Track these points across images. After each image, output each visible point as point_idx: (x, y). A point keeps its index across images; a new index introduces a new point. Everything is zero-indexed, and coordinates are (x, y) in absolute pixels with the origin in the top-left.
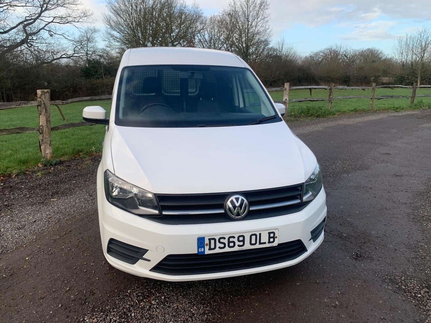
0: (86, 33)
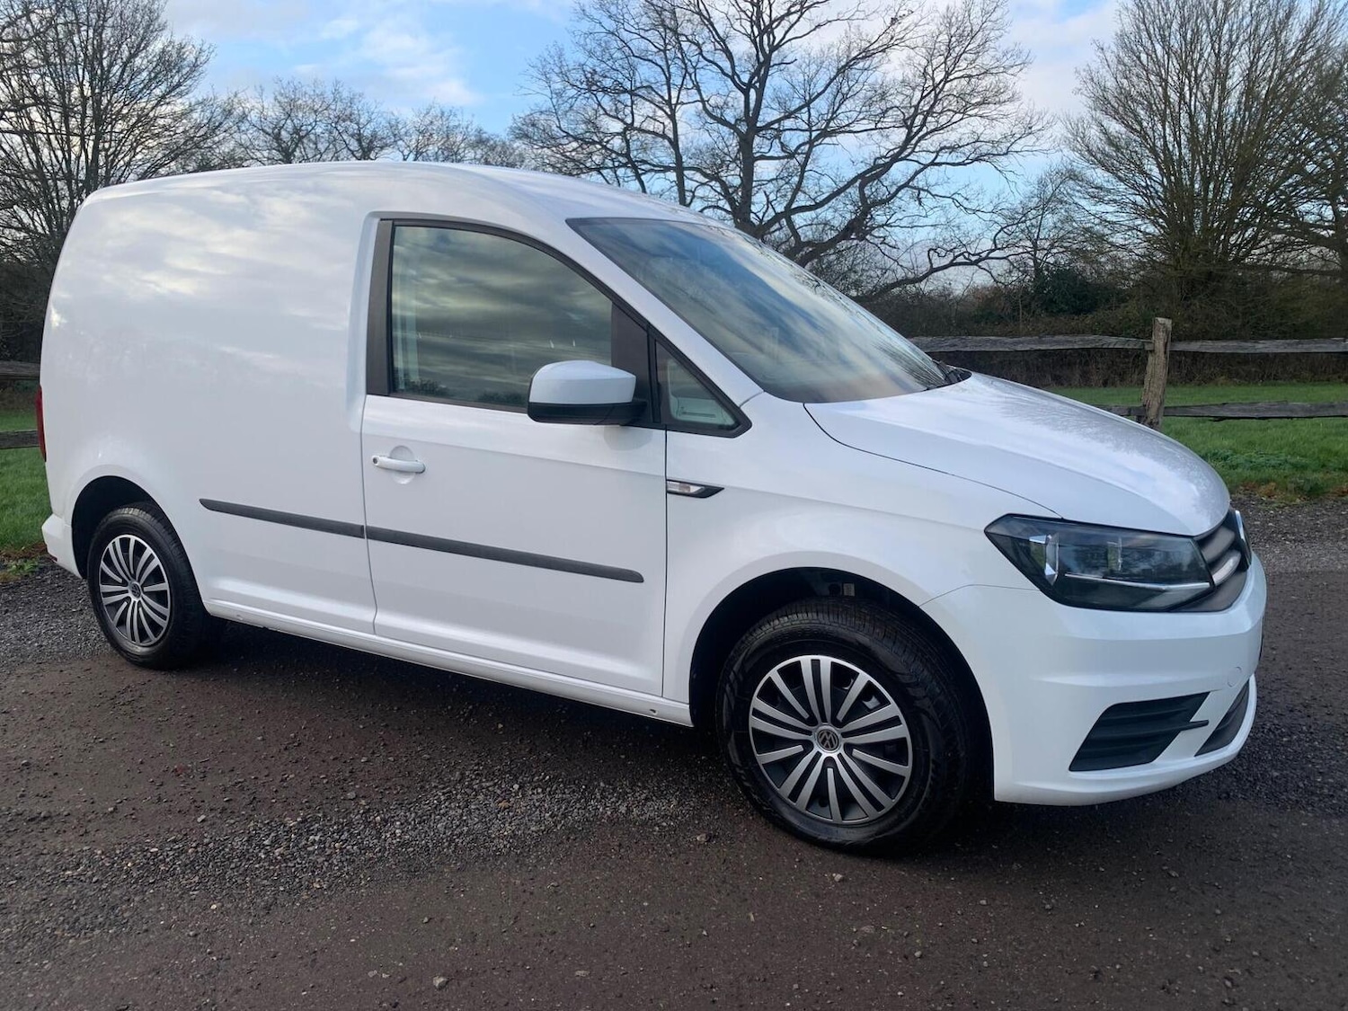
0: (1042, 183)
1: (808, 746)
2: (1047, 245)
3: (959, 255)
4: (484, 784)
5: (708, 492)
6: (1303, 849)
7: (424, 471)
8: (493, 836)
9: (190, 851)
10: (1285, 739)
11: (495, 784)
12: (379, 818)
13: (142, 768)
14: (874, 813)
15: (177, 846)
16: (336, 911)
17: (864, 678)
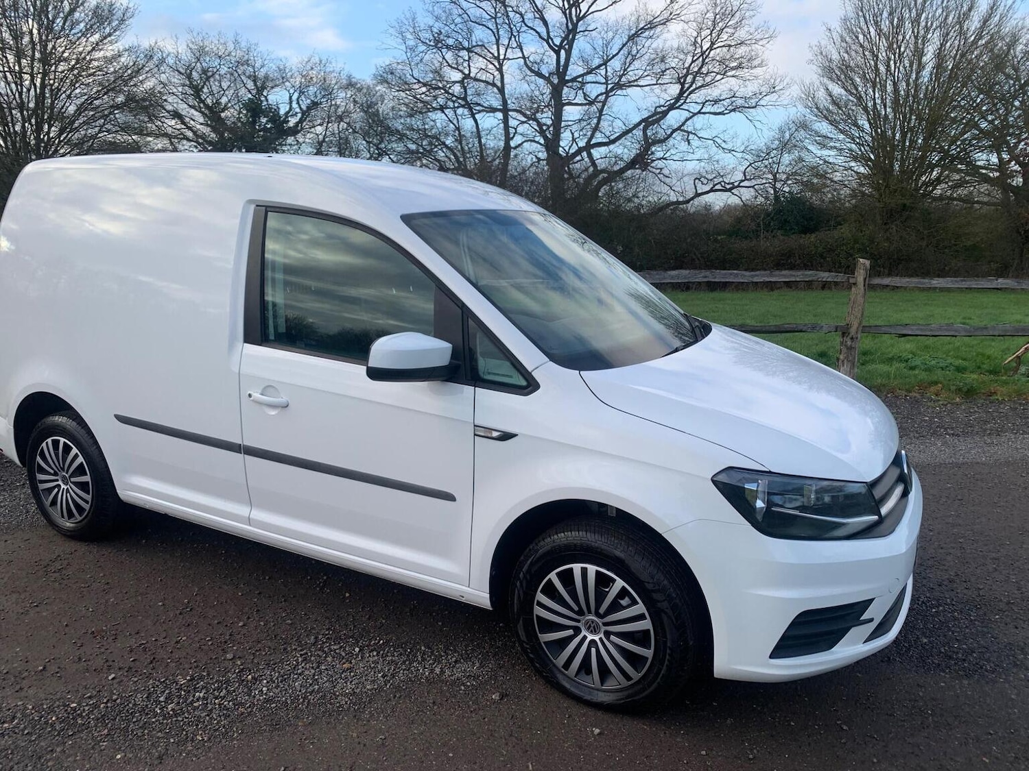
1: (577, 630)
2: (784, 177)
3: (717, 184)
4: (332, 647)
5: (506, 436)
6: (940, 706)
7: (288, 406)
8: (337, 693)
9: (102, 706)
10: (934, 610)
11: (341, 647)
12: (250, 677)
13: (67, 630)
14: (625, 683)
15: (91, 702)
16: (213, 761)
17: (620, 583)
